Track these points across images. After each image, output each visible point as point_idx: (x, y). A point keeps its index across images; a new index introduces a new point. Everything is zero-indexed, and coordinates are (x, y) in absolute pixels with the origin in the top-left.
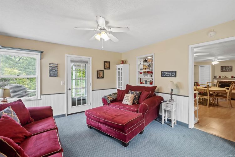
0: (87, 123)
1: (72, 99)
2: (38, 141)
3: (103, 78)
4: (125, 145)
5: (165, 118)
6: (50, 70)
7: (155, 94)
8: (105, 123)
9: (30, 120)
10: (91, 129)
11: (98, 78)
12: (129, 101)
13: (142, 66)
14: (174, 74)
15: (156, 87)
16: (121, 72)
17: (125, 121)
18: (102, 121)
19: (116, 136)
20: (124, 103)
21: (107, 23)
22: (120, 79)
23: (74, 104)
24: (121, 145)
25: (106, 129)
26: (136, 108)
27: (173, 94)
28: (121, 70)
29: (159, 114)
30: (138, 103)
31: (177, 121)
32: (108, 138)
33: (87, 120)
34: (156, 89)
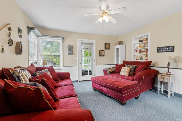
0: (93, 87)
1: (82, 71)
2: (62, 90)
3: (104, 56)
4: (123, 104)
5: (161, 89)
6: (68, 50)
7: (150, 68)
8: (105, 86)
9: (57, 79)
10: (95, 91)
11: (100, 56)
12: (126, 72)
13: (138, 45)
14: (171, 49)
15: (152, 62)
16: (119, 52)
17: (123, 85)
18: (103, 85)
19: (115, 96)
20: (121, 74)
21: (108, 7)
22: (118, 57)
23: (83, 74)
24: (119, 104)
25: (106, 91)
26: (132, 78)
27: (170, 68)
28: (118, 50)
29: (155, 86)
30: (134, 75)
31: (174, 93)
32: (108, 98)
33: (93, 84)
34: (152, 64)
